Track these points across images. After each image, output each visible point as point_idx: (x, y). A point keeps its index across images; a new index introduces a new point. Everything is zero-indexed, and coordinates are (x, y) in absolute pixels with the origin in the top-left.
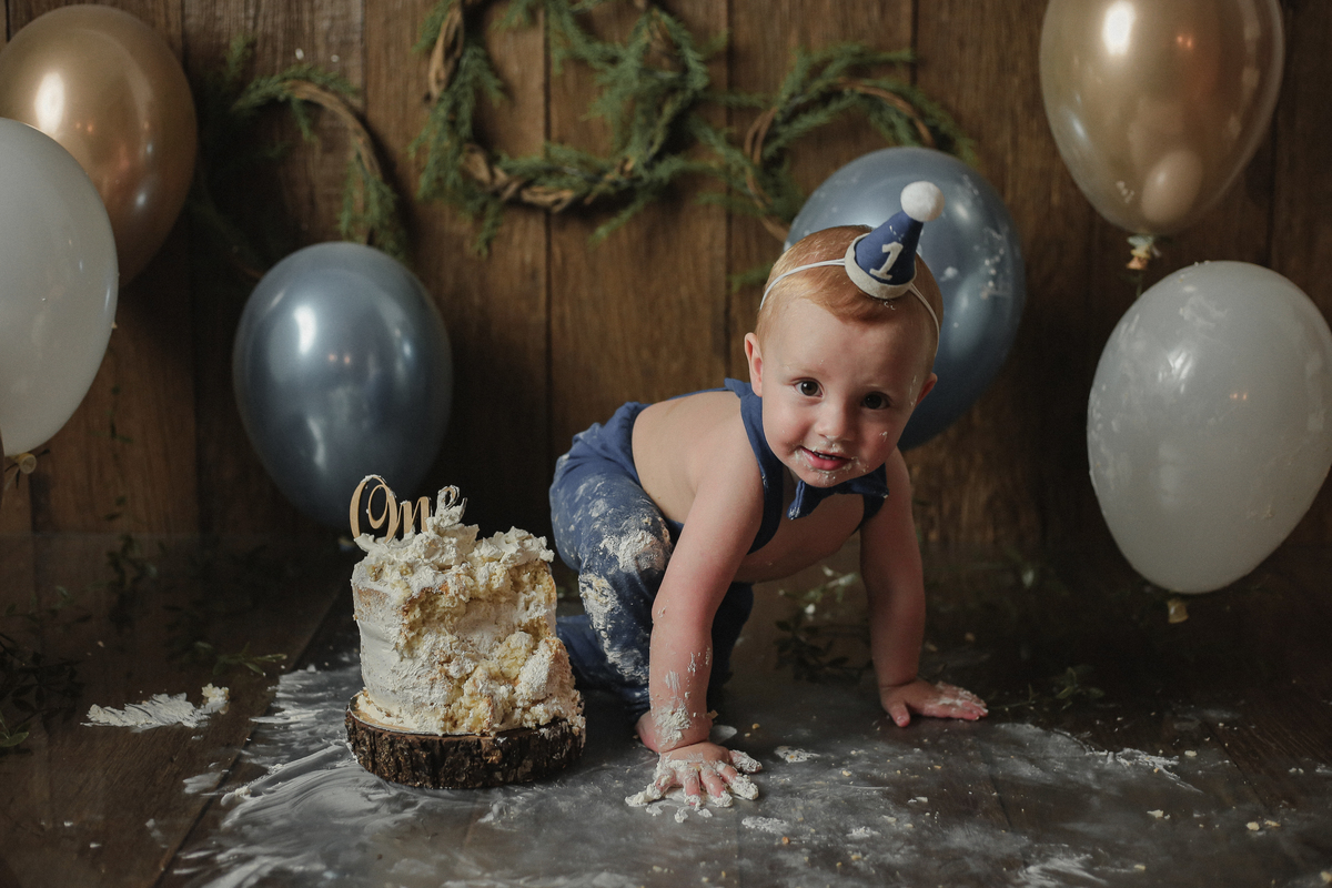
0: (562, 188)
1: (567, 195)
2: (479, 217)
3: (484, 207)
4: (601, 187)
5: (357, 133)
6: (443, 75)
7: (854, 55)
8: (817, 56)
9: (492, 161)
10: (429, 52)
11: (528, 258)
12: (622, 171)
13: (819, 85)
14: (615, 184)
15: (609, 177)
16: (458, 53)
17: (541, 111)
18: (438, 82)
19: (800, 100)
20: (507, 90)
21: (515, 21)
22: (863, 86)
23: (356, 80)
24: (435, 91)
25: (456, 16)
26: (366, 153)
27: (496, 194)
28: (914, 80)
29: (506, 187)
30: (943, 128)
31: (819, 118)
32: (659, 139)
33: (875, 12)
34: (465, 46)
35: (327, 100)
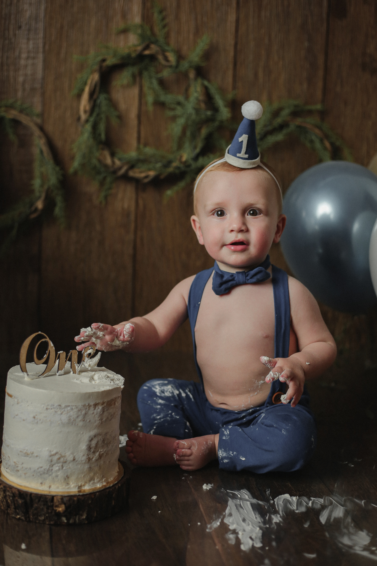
0: (150, 170)
1: (152, 174)
2: (102, 183)
3: (105, 178)
4: (170, 170)
5: (40, 137)
6: (88, 108)
7: (296, 106)
8: (276, 105)
9: (113, 155)
10: (79, 96)
11: (126, 206)
12: (181, 162)
13: (279, 120)
14: (177, 168)
15: (175, 164)
16: (95, 96)
17: (135, 129)
18: (85, 112)
19: (270, 128)
20: (120, 117)
21: (125, 82)
22: (299, 121)
23: (38, 109)
24: (83, 117)
25: (96, 77)
26: (45, 149)
27: (115, 172)
28: (323, 119)
29: (120, 168)
30: (338, 143)
31: (279, 137)
32: (200, 145)
33: (305, 86)
34: (100, 92)
35: (24, 119)
